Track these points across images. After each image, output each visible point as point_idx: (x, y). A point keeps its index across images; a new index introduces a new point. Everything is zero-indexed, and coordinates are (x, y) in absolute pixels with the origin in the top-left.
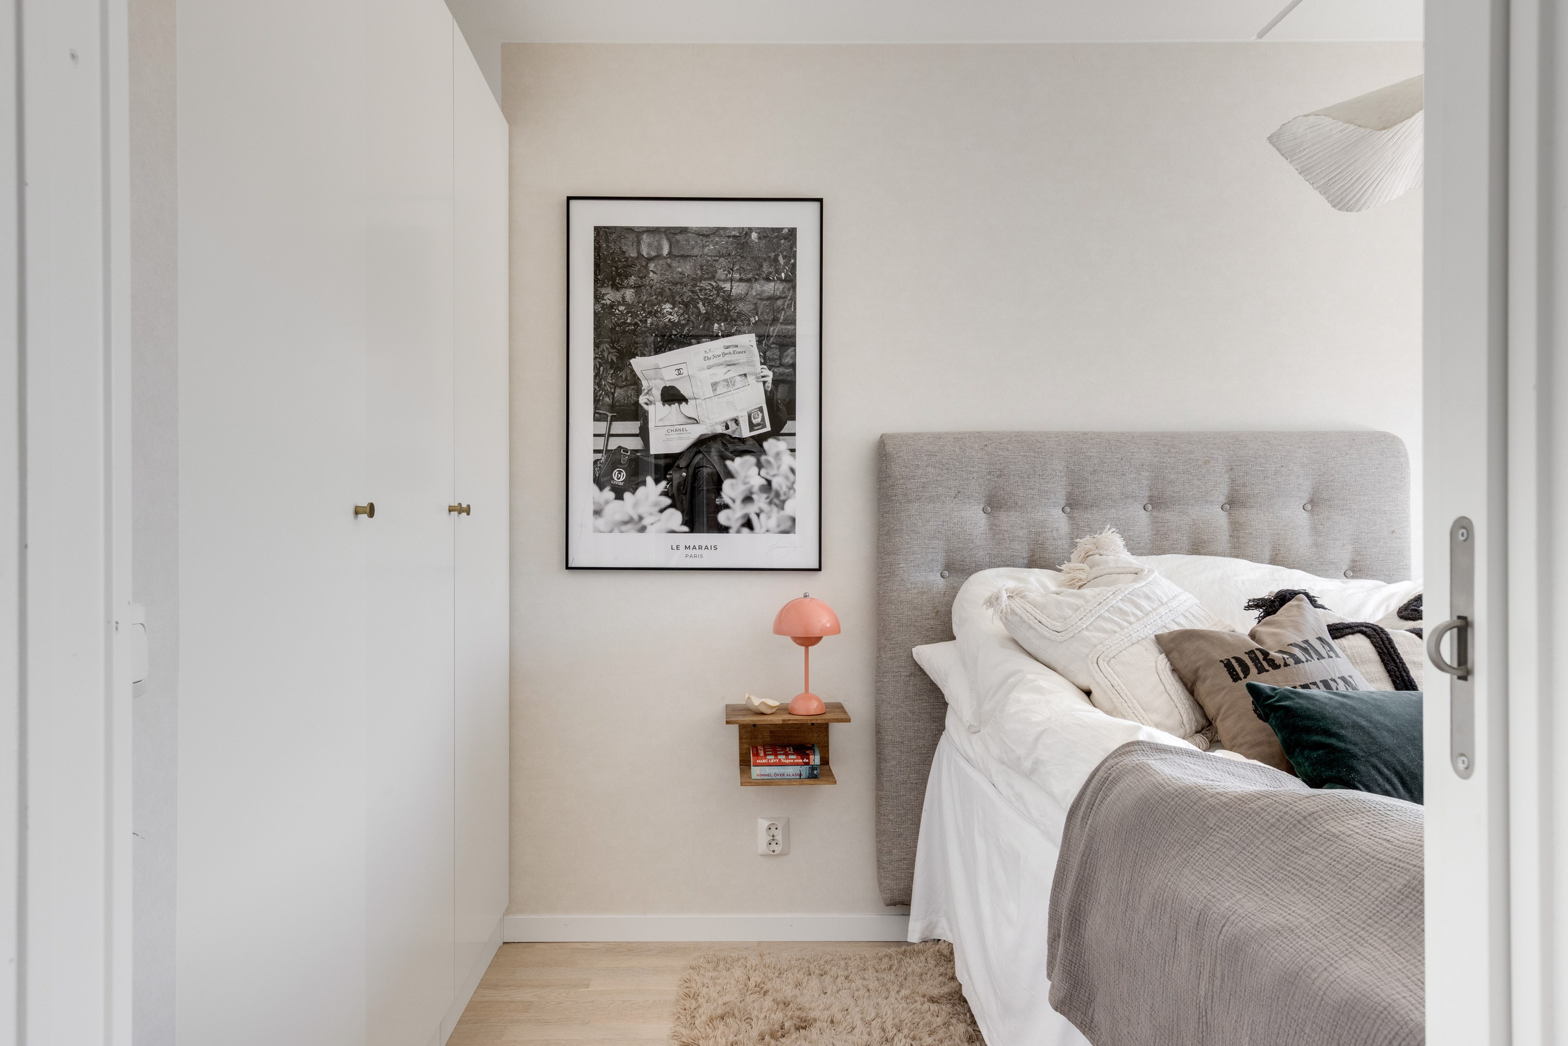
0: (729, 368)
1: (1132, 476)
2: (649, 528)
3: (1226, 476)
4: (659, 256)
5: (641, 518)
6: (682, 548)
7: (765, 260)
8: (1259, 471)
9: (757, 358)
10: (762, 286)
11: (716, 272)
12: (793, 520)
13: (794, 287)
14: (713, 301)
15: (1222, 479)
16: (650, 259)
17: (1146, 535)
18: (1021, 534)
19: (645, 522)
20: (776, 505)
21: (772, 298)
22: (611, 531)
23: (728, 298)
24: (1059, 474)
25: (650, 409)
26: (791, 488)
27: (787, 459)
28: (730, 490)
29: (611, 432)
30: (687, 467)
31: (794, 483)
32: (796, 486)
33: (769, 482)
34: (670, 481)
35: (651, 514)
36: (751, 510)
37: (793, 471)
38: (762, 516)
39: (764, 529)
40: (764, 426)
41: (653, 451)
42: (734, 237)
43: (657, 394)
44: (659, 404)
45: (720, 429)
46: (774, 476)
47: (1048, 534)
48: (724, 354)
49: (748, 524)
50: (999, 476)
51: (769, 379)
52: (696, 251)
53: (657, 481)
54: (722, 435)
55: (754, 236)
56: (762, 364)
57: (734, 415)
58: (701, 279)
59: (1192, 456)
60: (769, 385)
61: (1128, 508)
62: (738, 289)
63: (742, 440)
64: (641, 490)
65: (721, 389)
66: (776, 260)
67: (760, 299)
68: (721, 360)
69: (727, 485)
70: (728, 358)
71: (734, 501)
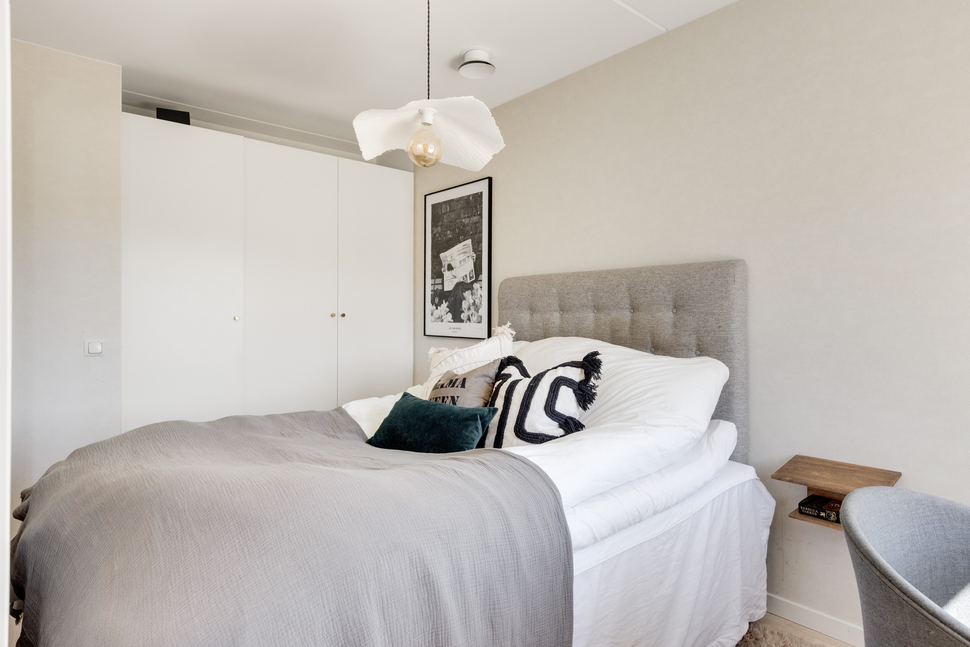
0: (464, 254)
1: (584, 295)
2: (444, 320)
3: (627, 293)
4: (447, 212)
5: (442, 316)
6: (452, 328)
7: (474, 207)
8: (643, 290)
9: (472, 250)
10: (473, 218)
11: (460, 215)
12: (481, 317)
13: (482, 217)
14: (460, 227)
15: (625, 295)
16: (445, 214)
17: (592, 326)
18: (540, 325)
19: (443, 318)
20: (477, 311)
21: (476, 223)
22: (435, 322)
23: (464, 226)
24: (554, 295)
25: (444, 273)
26: (481, 304)
27: (479, 291)
28: (465, 305)
29: (436, 283)
30: (453, 296)
31: (481, 301)
32: (482, 303)
33: (475, 301)
34: (449, 302)
35: (444, 315)
36: (470, 313)
37: (481, 296)
38: (473, 315)
39: (473, 321)
40: (473, 278)
41: (445, 290)
42: (466, 199)
43: (446, 267)
44: (447, 271)
45: (462, 280)
46: (476, 298)
47: (550, 325)
48: (463, 249)
49: (469, 319)
50: (532, 297)
51: (475, 258)
52: (456, 208)
53: (446, 302)
54: (462, 282)
55: (471, 197)
56: (473, 251)
57: (465, 274)
58: (457, 219)
59: (612, 283)
60: (475, 260)
61: (585, 312)
62: (466, 221)
63: (468, 284)
64: (442, 305)
65: (462, 263)
66: (477, 206)
67: (472, 224)
68: (462, 251)
69: (464, 302)
70: (464, 250)
71: (465, 309)
